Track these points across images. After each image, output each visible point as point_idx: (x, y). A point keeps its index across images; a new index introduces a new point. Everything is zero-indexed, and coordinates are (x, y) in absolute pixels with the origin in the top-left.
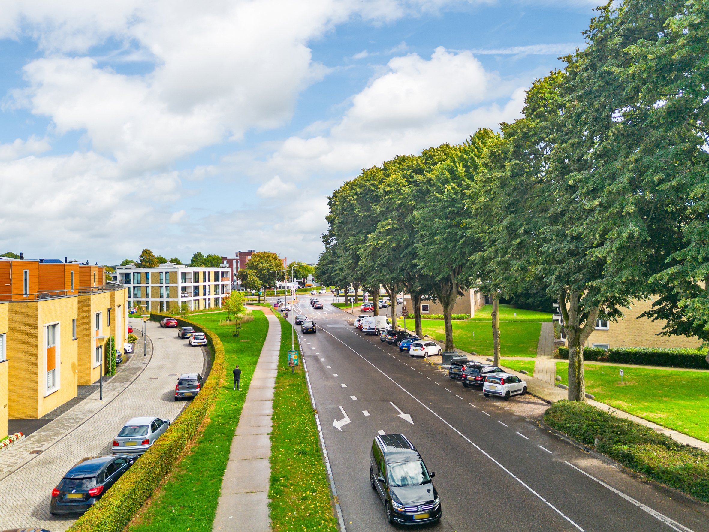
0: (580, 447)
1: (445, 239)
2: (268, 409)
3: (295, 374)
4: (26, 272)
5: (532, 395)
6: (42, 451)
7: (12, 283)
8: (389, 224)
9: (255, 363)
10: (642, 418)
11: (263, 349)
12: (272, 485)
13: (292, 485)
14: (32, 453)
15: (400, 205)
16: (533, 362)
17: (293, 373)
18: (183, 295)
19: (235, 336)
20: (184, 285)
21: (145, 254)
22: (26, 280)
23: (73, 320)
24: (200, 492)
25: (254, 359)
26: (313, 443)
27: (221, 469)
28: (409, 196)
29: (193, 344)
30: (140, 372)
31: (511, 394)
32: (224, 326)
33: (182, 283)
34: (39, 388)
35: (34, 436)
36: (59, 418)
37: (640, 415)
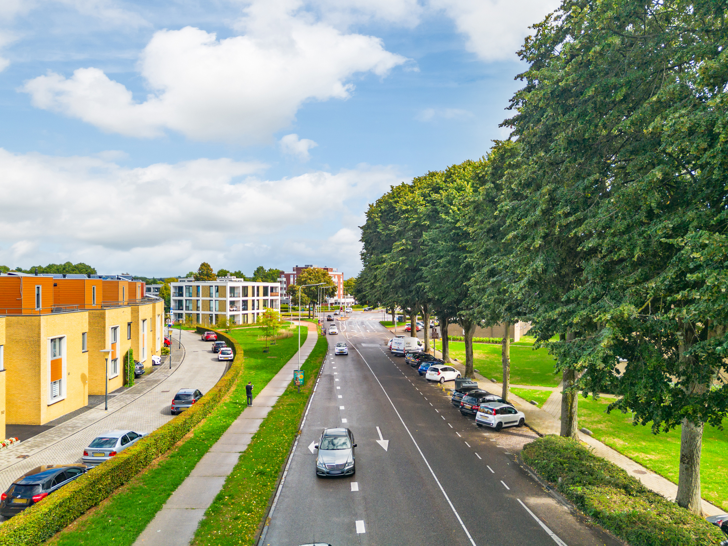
0: (543, 485)
1: (449, 262)
2: (255, 428)
3: (300, 393)
4: (38, 288)
5: (529, 427)
6: (28, 456)
7: (22, 297)
8: (403, 244)
9: (267, 381)
10: (631, 459)
11: (285, 367)
12: (214, 503)
13: (233, 504)
14: (19, 457)
15: (415, 225)
16: (550, 392)
17: (299, 392)
18: (232, 309)
19: (264, 352)
20: (233, 299)
21: (204, 267)
22: (38, 295)
23: (83, 334)
24: (143, 506)
25: (270, 376)
26: (277, 464)
27: (175, 485)
28: (424, 215)
29: (220, 359)
30: (157, 384)
31: (504, 426)
32: (261, 341)
33: (231, 297)
34: (42, 397)
35: (29, 441)
36: (60, 425)
37: (631, 456)
